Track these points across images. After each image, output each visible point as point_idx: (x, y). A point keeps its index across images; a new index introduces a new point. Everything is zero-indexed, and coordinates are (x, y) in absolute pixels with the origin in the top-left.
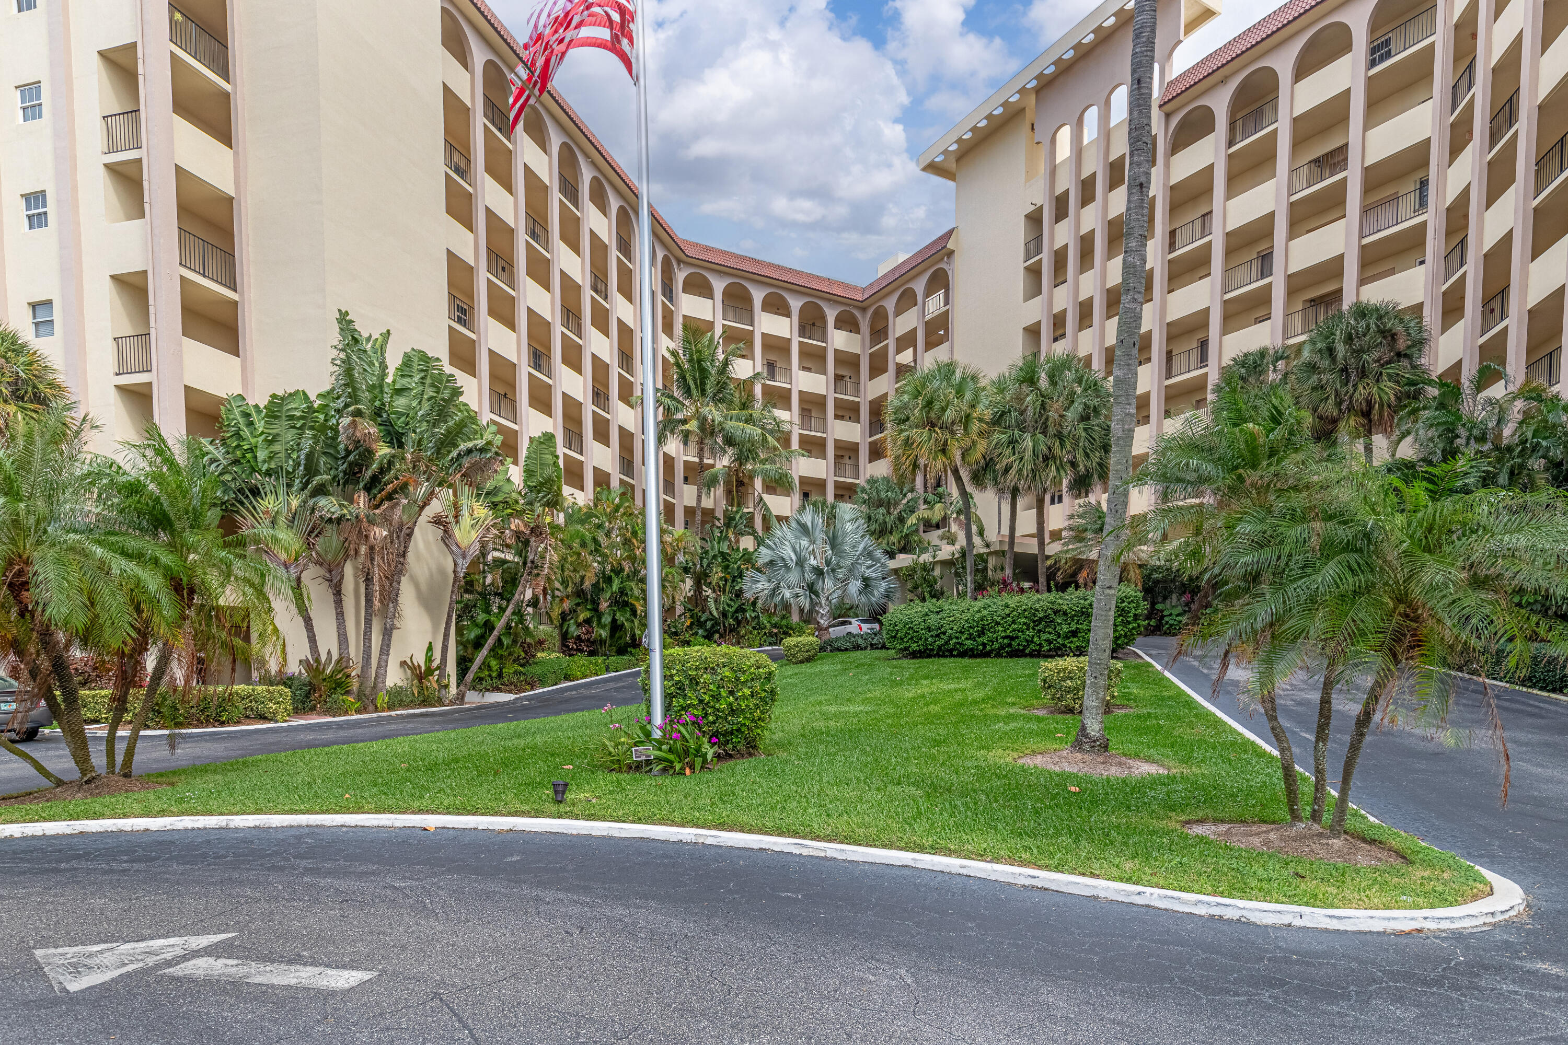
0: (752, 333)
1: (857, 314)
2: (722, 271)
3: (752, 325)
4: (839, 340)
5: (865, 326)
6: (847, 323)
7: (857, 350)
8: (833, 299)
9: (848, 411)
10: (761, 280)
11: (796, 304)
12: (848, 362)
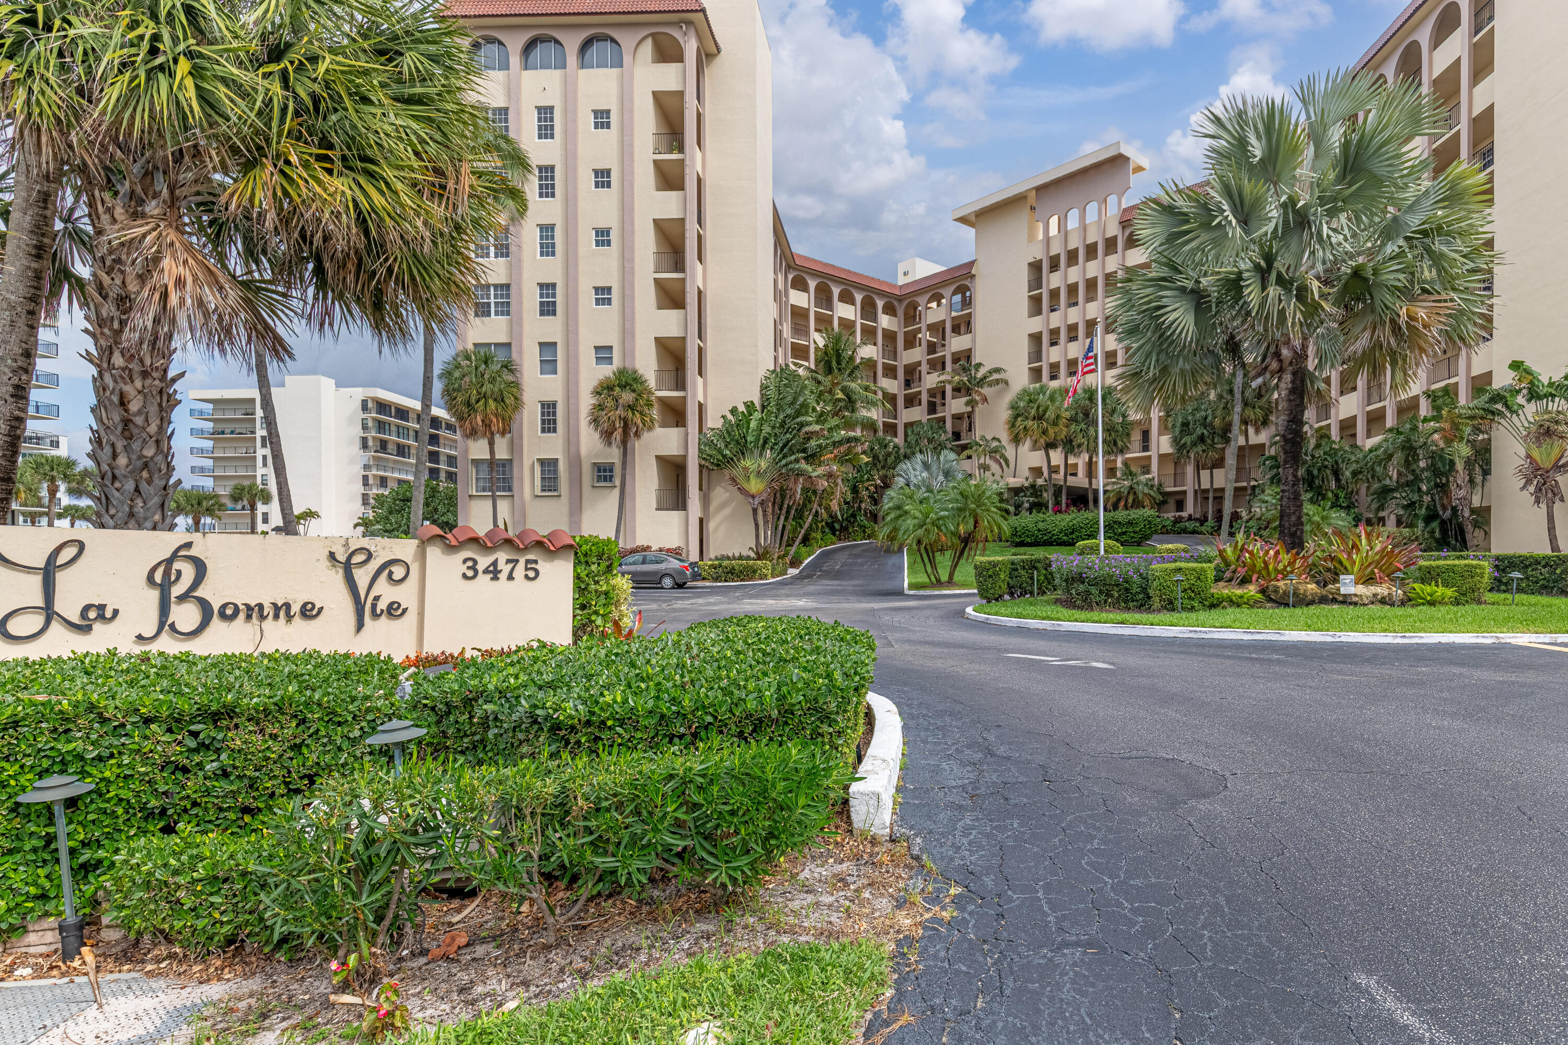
0: (832, 316)
1: (896, 303)
2: (815, 274)
3: (832, 310)
4: (885, 321)
5: (900, 311)
6: (890, 310)
7: (895, 328)
8: (882, 294)
9: (890, 371)
10: (838, 280)
11: (859, 297)
12: (890, 336)
